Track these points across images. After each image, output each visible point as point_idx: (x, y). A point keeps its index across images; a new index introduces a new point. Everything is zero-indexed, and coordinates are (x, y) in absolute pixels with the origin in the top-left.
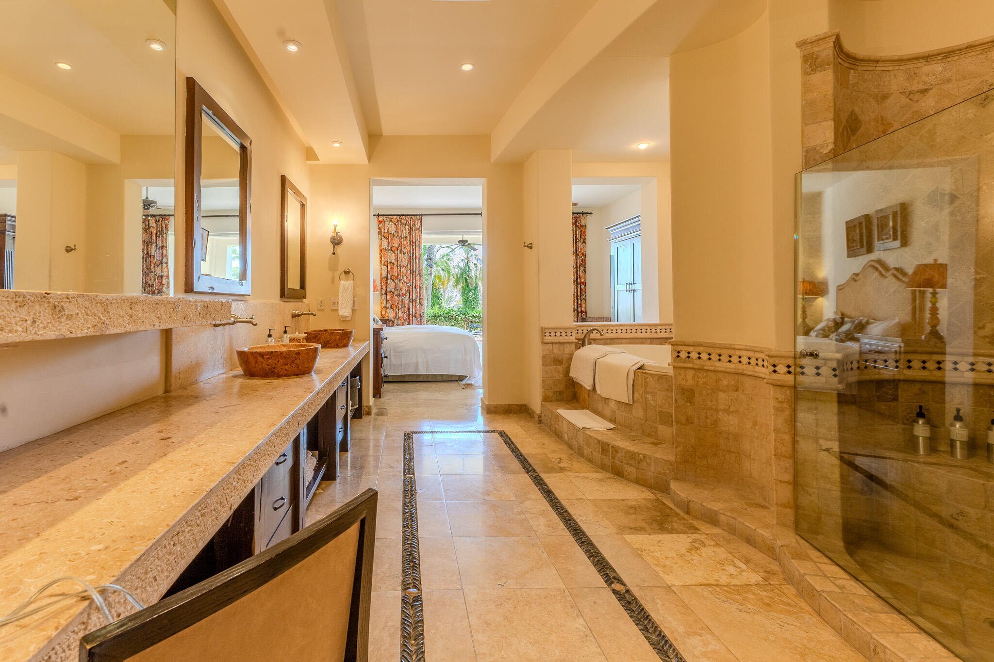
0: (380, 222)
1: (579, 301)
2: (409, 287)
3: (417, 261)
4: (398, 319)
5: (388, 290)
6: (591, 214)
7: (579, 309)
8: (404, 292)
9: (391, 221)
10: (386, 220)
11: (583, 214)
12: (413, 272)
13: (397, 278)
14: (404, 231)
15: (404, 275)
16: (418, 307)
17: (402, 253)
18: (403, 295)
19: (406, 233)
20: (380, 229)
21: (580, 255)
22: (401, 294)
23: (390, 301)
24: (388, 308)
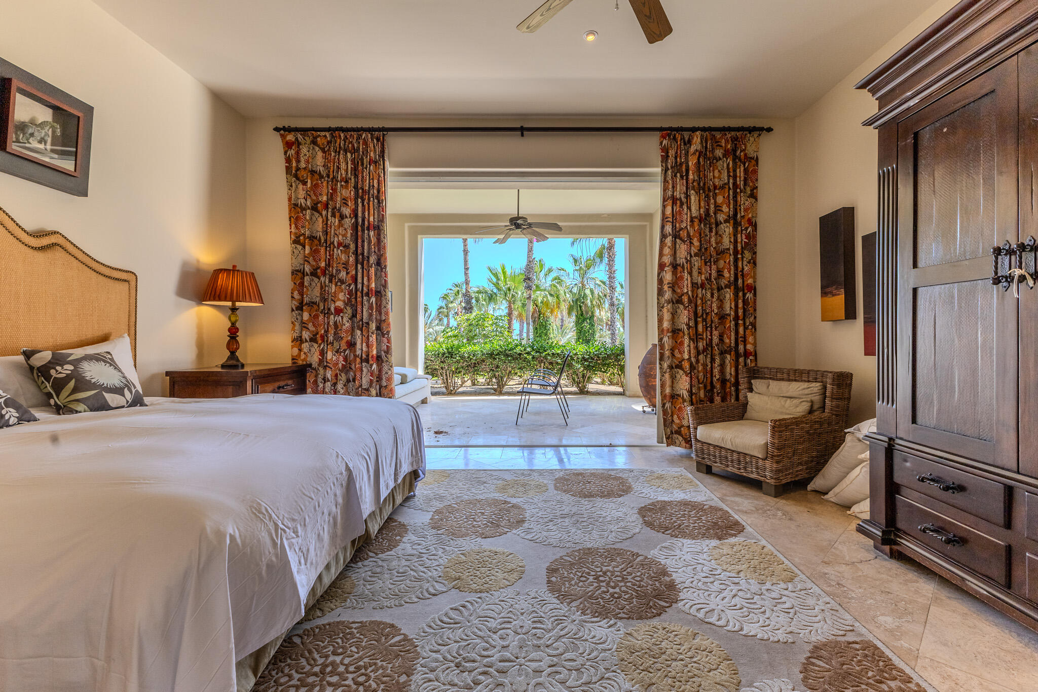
0: (288, 145)
1: (741, 330)
2: (350, 293)
4: (325, 367)
5: (306, 300)
6: (769, 130)
7: (741, 347)
8: (340, 304)
9: (314, 142)
10: (303, 141)
11: (751, 130)
12: (361, 259)
13: (324, 274)
14: (343, 166)
15: (341, 267)
16: (373, 339)
17: (337, 214)
18: (338, 311)
19: (345, 166)
20: (288, 160)
21: (744, 223)
22: (332, 310)
23: (310, 326)
24: (306, 341)
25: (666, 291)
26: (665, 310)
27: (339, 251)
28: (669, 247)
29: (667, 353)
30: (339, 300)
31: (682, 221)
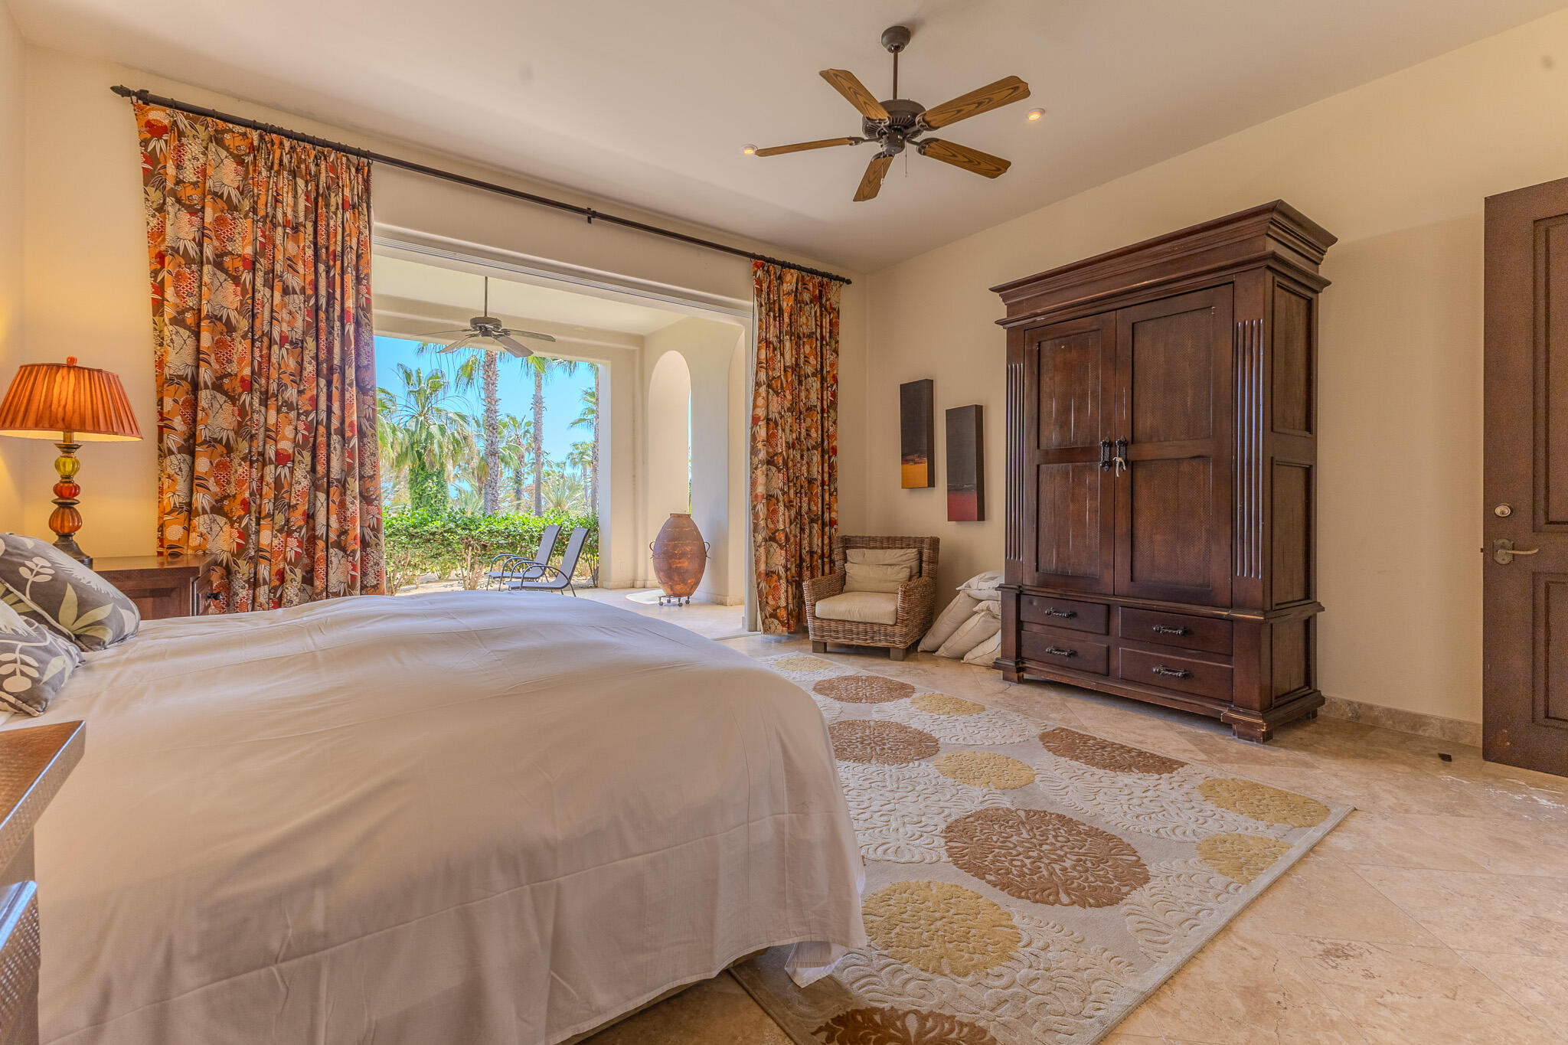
0: (155, 130)
1: (827, 496)
2: (312, 428)
3: (350, 328)
4: (254, 559)
5: (203, 433)
6: (849, 282)
8: (286, 446)
9: (217, 140)
10: (189, 131)
12: (327, 371)
13: (248, 386)
14: (288, 199)
15: (286, 379)
16: (354, 507)
17: (278, 286)
18: (282, 458)
19: (293, 204)
20: (150, 158)
21: (829, 379)
22: (271, 453)
23: (211, 484)
24: (204, 512)
25: (760, 450)
26: (759, 472)
27: (284, 351)
28: (763, 398)
29: (762, 523)
30: (285, 438)
31: (774, 369)
